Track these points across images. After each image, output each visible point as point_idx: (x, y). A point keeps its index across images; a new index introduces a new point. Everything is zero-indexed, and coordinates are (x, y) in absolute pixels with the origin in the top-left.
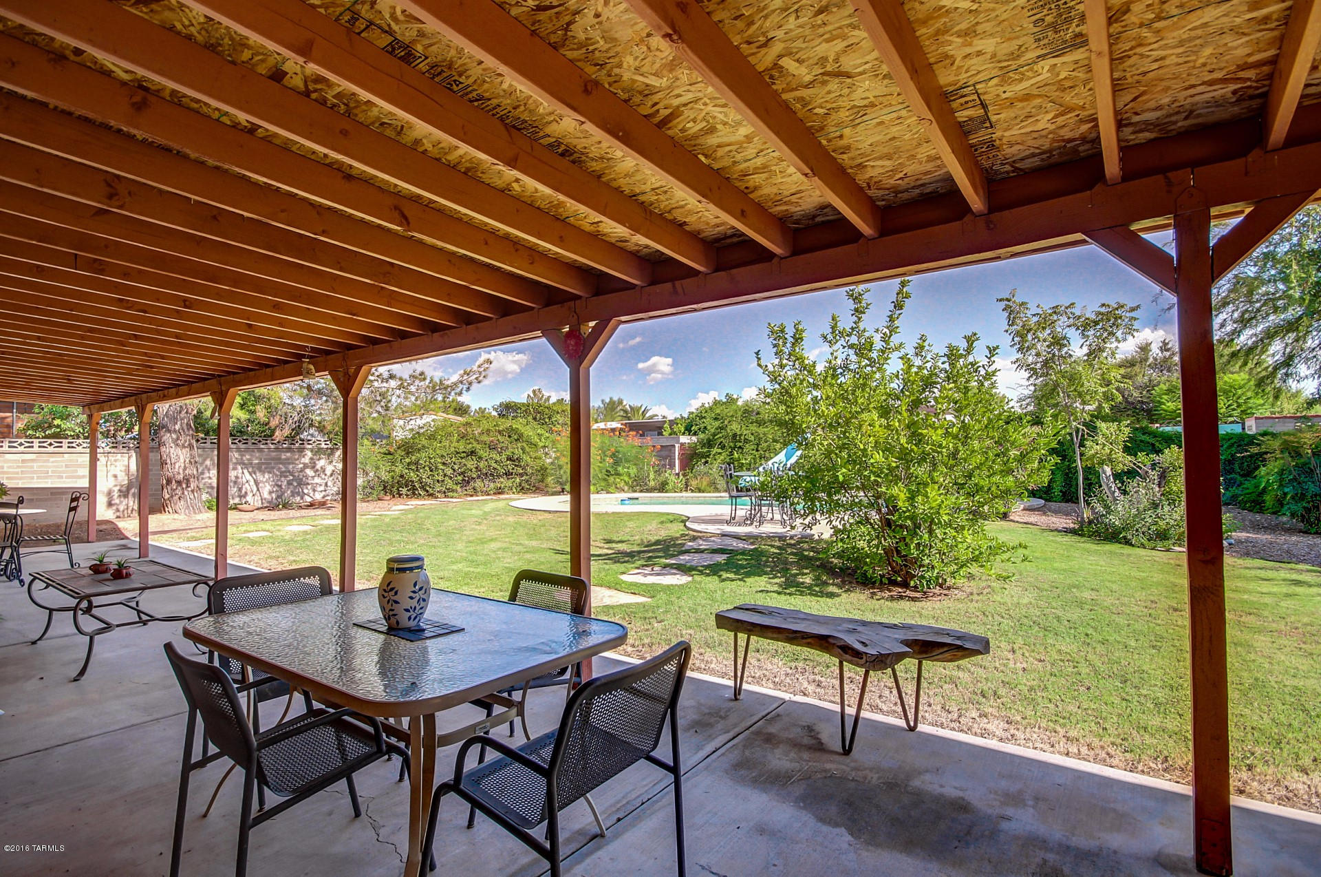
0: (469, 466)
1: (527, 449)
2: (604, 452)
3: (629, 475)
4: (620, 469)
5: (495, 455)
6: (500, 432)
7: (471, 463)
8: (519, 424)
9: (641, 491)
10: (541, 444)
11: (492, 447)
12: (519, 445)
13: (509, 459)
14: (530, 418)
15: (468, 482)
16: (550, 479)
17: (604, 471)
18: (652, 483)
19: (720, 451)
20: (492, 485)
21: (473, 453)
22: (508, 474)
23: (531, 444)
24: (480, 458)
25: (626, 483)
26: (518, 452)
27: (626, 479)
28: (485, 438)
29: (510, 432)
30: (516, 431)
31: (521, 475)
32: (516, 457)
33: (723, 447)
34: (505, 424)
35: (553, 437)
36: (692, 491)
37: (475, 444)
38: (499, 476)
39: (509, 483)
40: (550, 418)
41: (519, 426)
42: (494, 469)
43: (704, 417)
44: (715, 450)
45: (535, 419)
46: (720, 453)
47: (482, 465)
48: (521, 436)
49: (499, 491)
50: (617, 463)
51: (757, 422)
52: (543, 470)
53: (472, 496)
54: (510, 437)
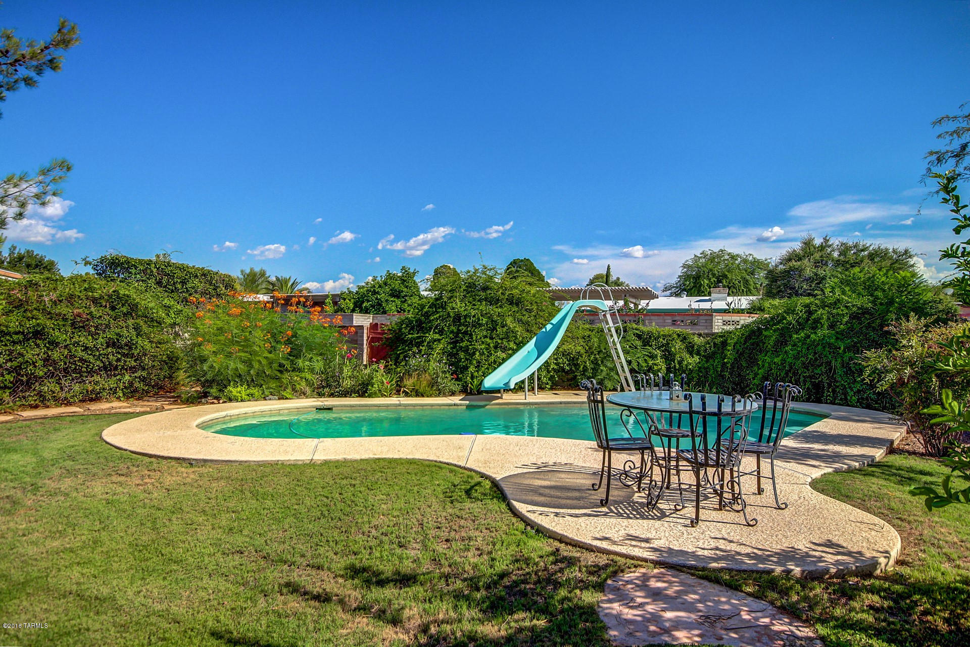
0: (28, 356)
1: (145, 328)
2: (274, 336)
3: (312, 370)
4: (300, 363)
5: (83, 338)
6: (95, 301)
7: (33, 353)
8: (132, 290)
9: (332, 395)
10: (168, 321)
11: (78, 325)
12: (130, 322)
13: (111, 344)
14: (151, 282)
15: (29, 385)
16: (181, 375)
17: (275, 365)
18: (347, 383)
19: (437, 336)
20: (77, 387)
21: (38, 334)
22: (109, 369)
23: (152, 320)
24: (54, 344)
25: (309, 383)
26: (128, 334)
27: (309, 376)
28: (63, 309)
29: (115, 301)
30: (125, 300)
31: (133, 369)
32: (124, 341)
33: (441, 332)
34: (104, 288)
35: (187, 311)
36: (407, 394)
37: (42, 320)
38: (91, 373)
39: (112, 383)
40: (183, 283)
41: (132, 293)
42: (81, 360)
43: (378, 293)
44: (431, 336)
45: (159, 283)
46: (439, 340)
47: (56, 355)
48: (134, 307)
49: (94, 397)
50: (295, 353)
51: (486, 299)
52: (171, 361)
53: (36, 407)
54: (113, 308)
